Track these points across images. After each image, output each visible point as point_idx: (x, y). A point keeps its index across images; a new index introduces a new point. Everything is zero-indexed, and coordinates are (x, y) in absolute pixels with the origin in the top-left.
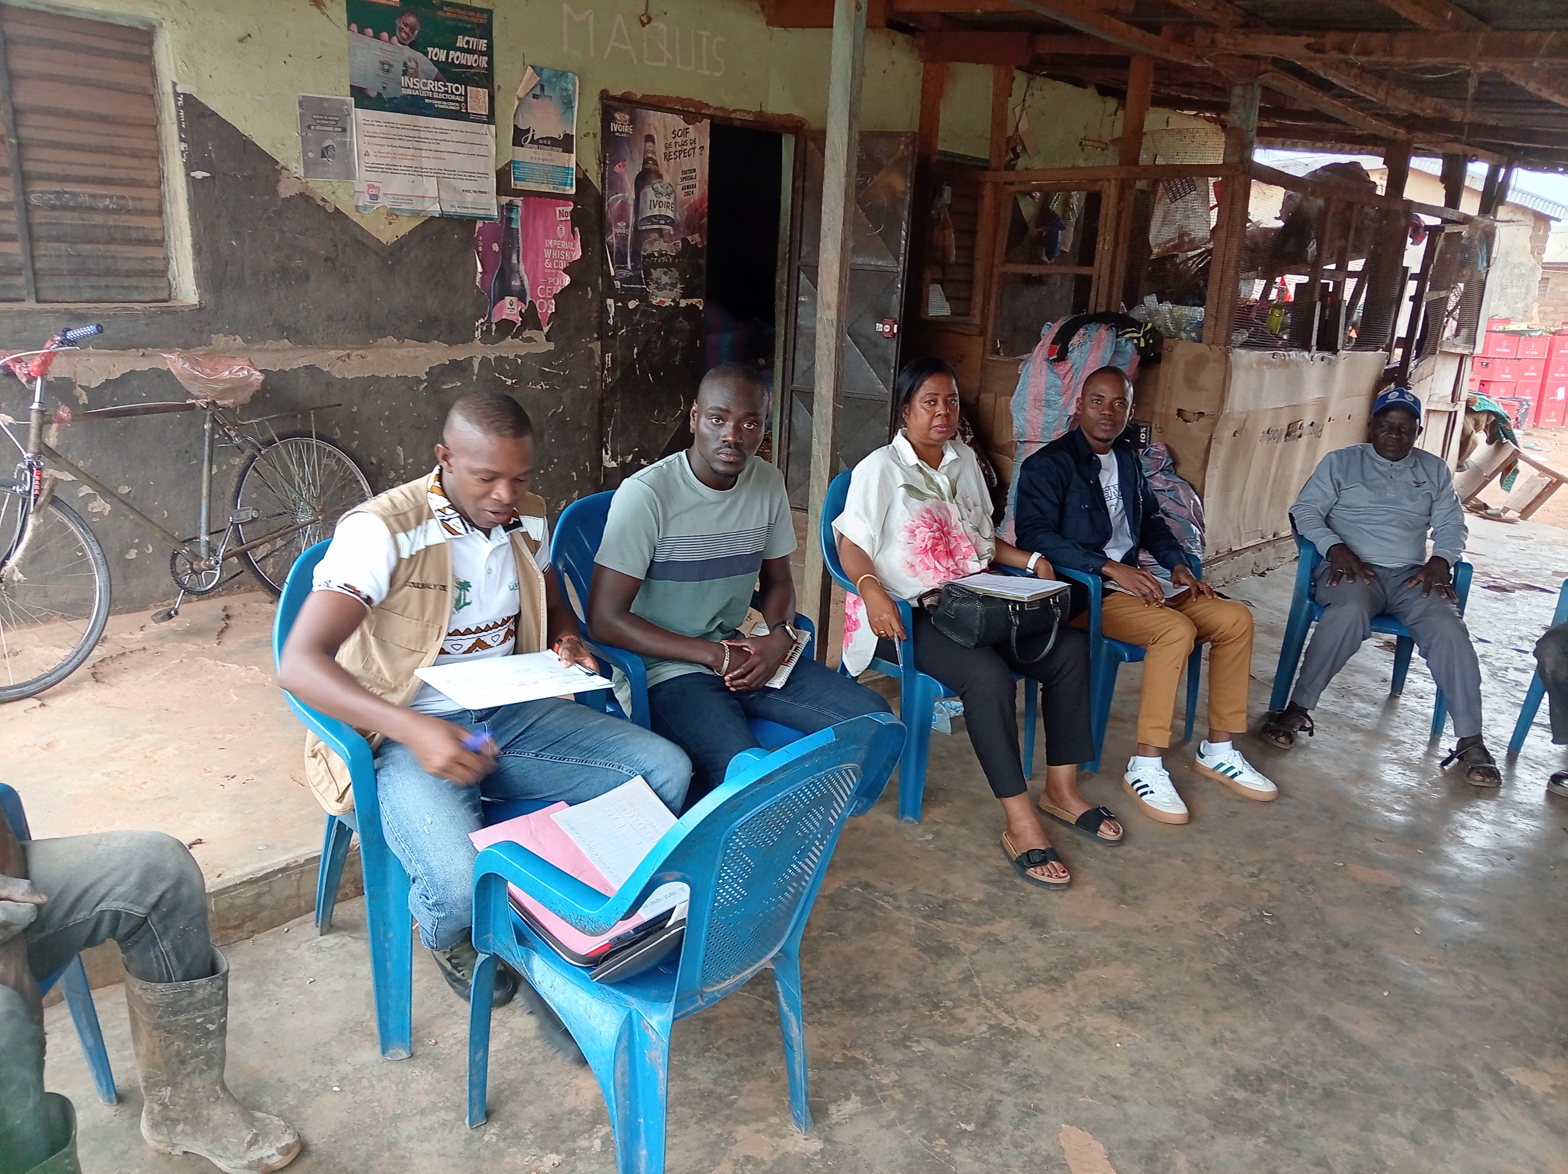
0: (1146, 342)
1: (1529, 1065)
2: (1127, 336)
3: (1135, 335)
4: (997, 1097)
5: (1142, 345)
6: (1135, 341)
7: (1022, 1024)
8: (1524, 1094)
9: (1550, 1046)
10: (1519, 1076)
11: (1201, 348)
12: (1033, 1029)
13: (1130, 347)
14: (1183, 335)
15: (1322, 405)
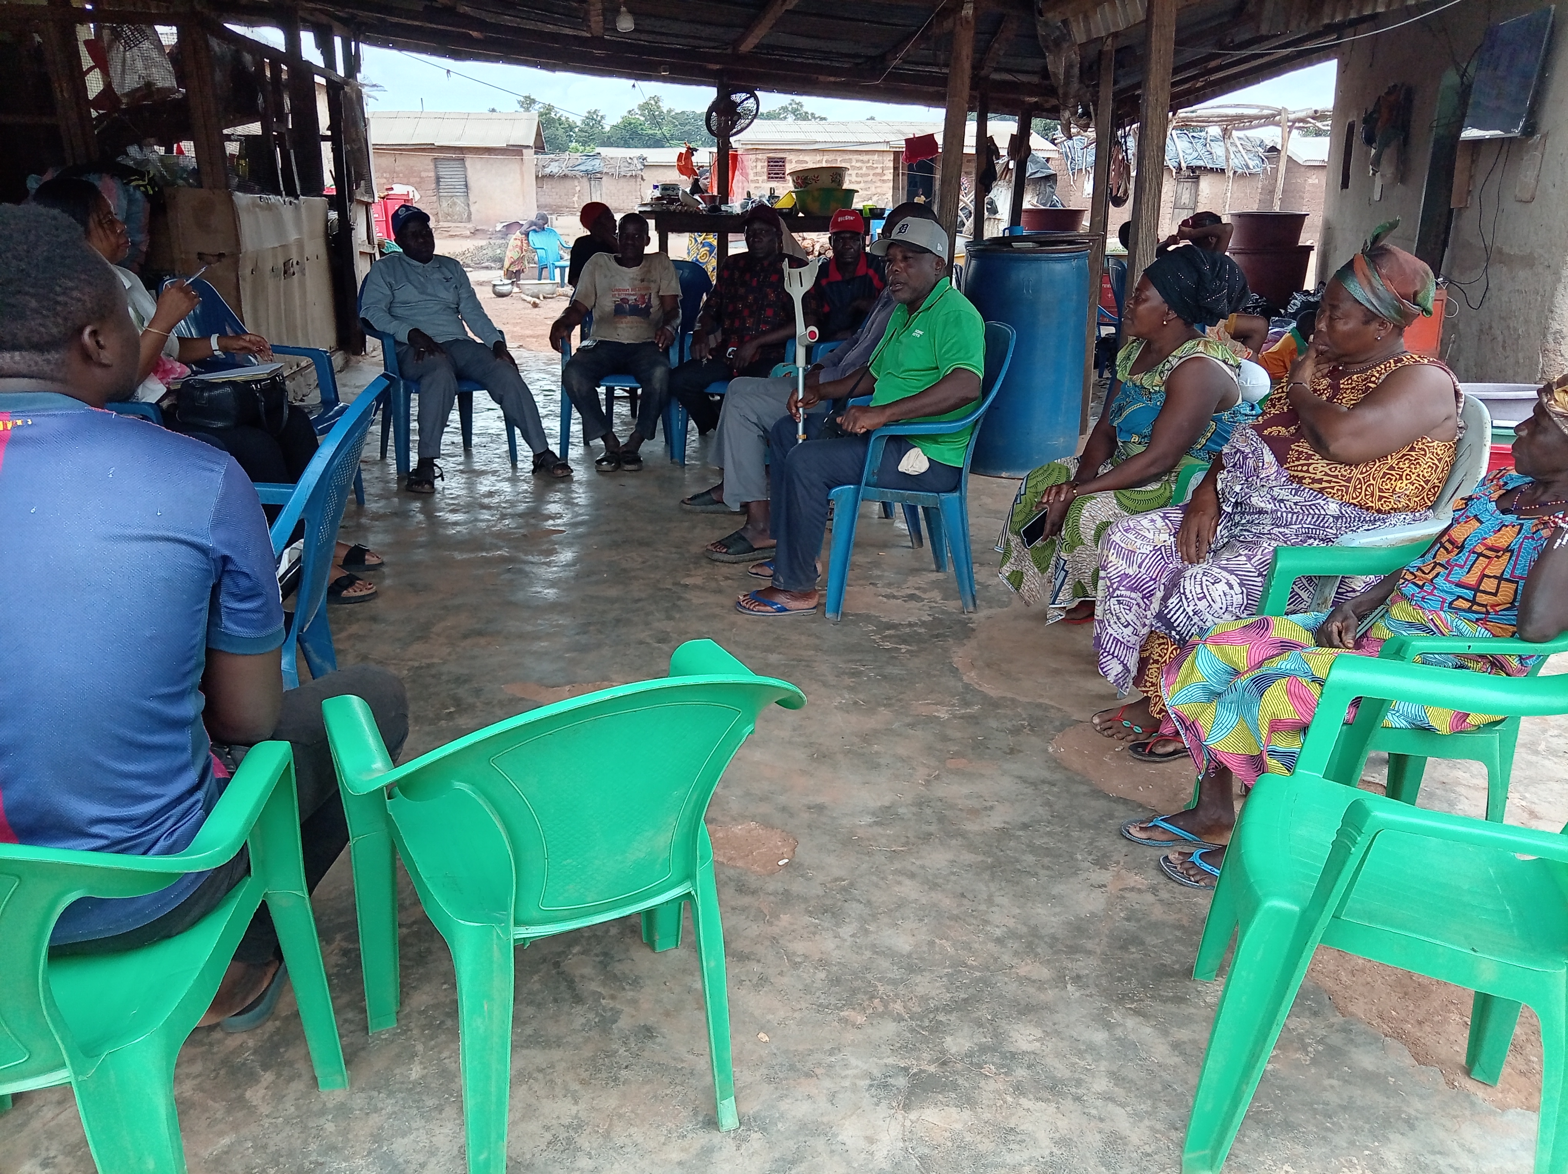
0: (153, 189)
1: (689, 576)
2: (133, 183)
3: (141, 183)
4: (451, 693)
5: (151, 192)
6: (142, 189)
7: (428, 661)
8: (696, 587)
9: (691, 566)
10: (688, 581)
11: (204, 193)
12: (436, 660)
13: (138, 195)
14: (181, 182)
15: (300, 244)
